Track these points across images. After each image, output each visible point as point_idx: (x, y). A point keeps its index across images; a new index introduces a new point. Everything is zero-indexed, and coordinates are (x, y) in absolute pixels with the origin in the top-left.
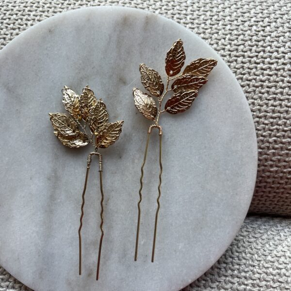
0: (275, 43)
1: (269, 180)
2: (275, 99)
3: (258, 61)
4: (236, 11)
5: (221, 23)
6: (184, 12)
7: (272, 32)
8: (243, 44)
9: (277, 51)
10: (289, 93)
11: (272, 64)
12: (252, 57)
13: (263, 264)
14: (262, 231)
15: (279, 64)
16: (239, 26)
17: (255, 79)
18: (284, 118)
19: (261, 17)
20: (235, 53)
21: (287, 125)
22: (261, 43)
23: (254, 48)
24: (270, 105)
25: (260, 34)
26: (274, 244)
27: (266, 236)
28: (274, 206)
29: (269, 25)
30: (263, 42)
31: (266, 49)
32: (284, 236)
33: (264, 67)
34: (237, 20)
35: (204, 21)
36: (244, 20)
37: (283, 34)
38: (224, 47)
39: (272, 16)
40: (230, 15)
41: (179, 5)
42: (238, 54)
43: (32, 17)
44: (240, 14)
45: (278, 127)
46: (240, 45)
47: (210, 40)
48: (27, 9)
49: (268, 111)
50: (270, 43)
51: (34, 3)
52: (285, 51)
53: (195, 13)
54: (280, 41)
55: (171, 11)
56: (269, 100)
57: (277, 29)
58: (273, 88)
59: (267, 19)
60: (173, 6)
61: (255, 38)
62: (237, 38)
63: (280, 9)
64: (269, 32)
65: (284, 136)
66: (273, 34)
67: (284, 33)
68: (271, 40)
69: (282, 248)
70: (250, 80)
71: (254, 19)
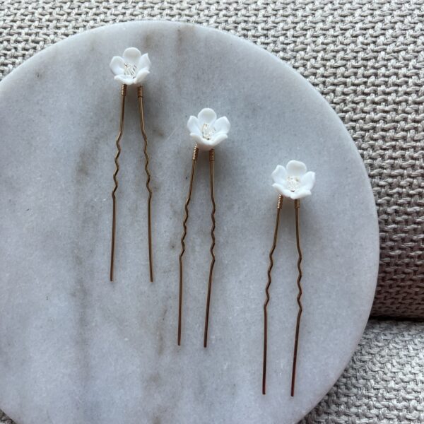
0: (393, 62)
1: (388, 269)
2: (394, 148)
3: (367, 90)
4: (332, 14)
5: (309, 33)
6: (253, 19)
7: (387, 45)
8: (344, 66)
9: (396, 74)
10: (415, 138)
11: (389, 94)
12: (358, 85)
13: (382, 394)
14: (380, 344)
15: (399, 94)
16: (336, 36)
17: (363, 119)
18: (410, 176)
19: (370, 22)
20: (331, 80)
21: (413, 186)
22: (370, 63)
23: (361, 71)
24: (387, 157)
25: (369, 48)
26: (398, 363)
27: (387, 350)
28: (398, 305)
29: (383, 34)
30: (374, 60)
31: (379, 72)
32: (414, 349)
33: (377, 99)
34: (333, 27)
35: (284, 32)
36: (344, 27)
37: (404, 47)
38: (314, 71)
39: (388, 19)
40: (323, 21)
41: (245, 8)
42: (336, 81)
43: (24, 36)
44: (338, 19)
45: (400, 190)
46: (340, 67)
47: (293, 61)
48: (15, 25)
49: (385, 167)
50: (385, 63)
51: (26, 15)
52: (408, 73)
53: (270, 20)
54: (400, 58)
55: (234, 18)
56: (385, 149)
57: (396, 40)
58: (391, 131)
59: (380, 25)
60: (236, 9)
61: (361, 55)
62: (335, 57)
63: (399, 8)
64: (384, 44)
65: (409, 203)
66: (389, 48)
67: (407, 45)
68: (387, 57)
69: (410, 369)
70: (356, 121)
71: (360, 25)
